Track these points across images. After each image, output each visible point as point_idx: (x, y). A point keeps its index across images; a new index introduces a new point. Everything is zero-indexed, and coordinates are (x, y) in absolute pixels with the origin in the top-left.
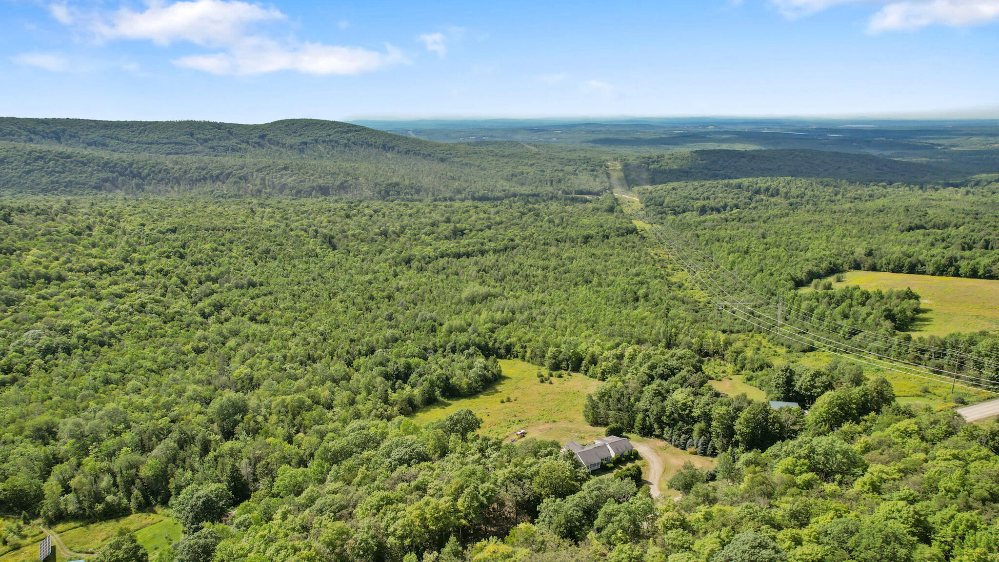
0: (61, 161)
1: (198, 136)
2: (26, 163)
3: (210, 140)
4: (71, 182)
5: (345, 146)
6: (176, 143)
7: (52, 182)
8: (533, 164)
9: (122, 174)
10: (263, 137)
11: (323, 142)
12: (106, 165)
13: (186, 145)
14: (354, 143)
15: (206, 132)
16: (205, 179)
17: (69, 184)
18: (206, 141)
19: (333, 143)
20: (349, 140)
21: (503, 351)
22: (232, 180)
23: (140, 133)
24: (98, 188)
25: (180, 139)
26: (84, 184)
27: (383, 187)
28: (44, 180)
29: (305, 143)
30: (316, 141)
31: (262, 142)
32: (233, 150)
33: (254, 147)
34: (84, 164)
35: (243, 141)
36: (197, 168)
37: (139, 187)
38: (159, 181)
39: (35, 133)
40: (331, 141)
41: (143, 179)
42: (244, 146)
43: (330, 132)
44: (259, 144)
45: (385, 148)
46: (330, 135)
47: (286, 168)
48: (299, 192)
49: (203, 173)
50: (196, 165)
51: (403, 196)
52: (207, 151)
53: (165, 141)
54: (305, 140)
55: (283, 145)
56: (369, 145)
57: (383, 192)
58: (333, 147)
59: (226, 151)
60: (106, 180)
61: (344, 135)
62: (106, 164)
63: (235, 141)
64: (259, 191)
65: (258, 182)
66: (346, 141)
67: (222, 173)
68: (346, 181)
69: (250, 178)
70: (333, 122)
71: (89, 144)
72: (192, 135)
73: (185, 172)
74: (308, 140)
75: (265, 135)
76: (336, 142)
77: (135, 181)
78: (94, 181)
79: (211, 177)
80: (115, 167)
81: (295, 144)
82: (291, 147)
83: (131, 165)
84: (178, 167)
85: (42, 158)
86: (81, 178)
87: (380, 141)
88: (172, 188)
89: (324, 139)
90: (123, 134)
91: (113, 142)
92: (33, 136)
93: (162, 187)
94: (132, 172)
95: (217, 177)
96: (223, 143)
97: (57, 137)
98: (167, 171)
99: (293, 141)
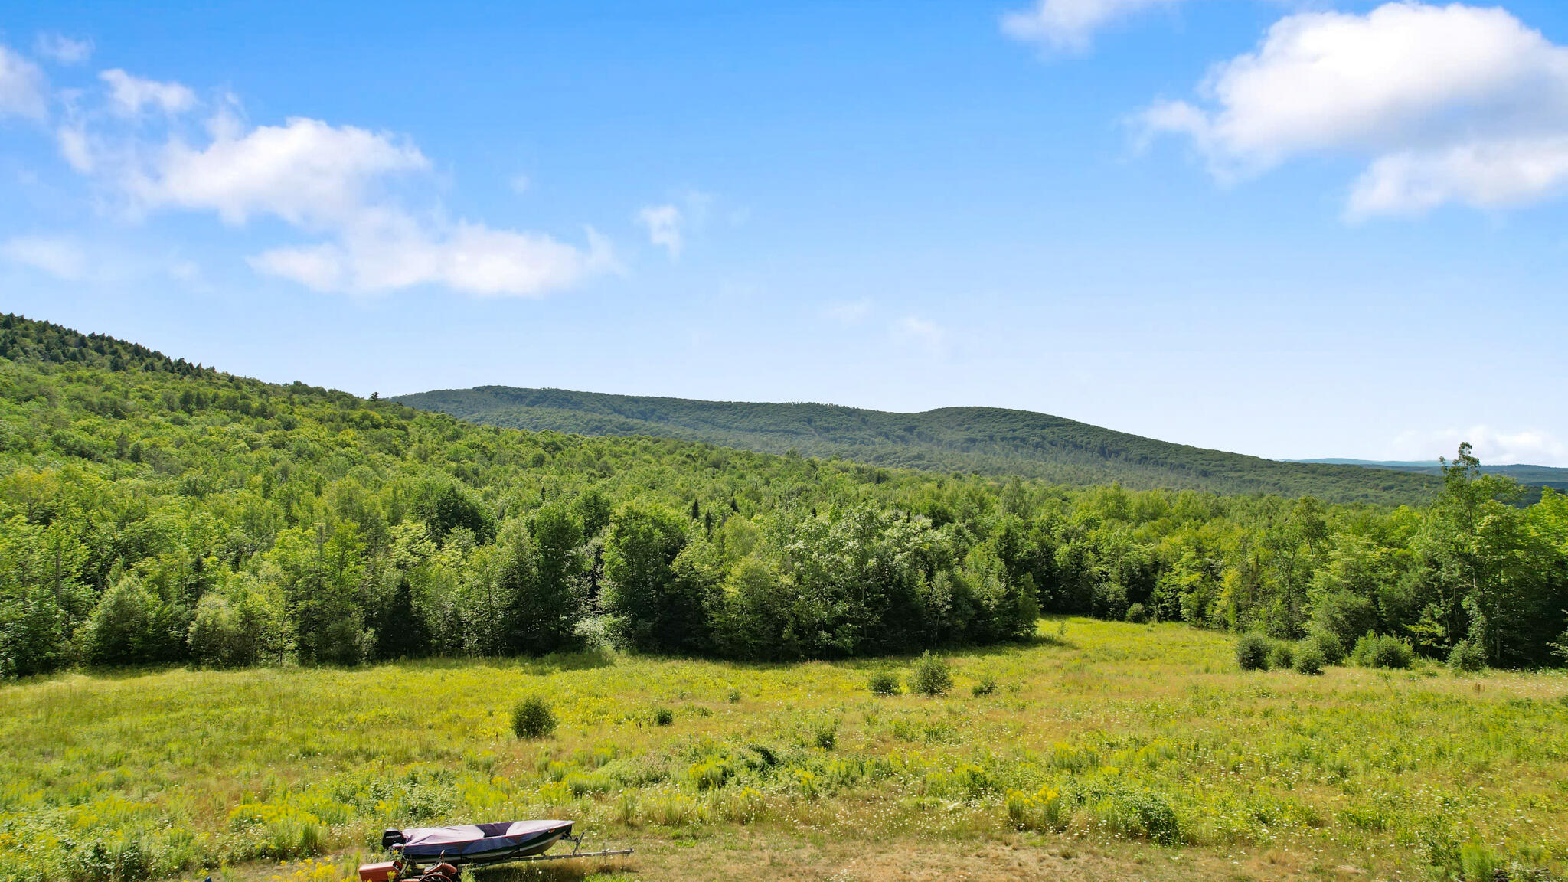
1: (818, 423)
3: (834, 429)
5: (1037, 446)
10: (910, 429)
11: (1002, 439)
13: (797, 434)
14: (1051, 443)
15: (830, 419)
18: (827, 430)
19: (1018, 442)
20: (1044, 438)
23: (743, 417)
25: (791, 427)
29: (973, 441)
30: (991, 438)
31: (908, 435)
33: (894, 442)
35: (880, 434)
40: (1014, 439)
43: (1014, 426)
44: (902, 439)
45: (1103, 452)
46: (1014, 430)
53: (772, 428)
54: (973, 436)
55: (939, 442)
56: (1077, 447)
58: (1016, 447)
61: (1038, 431)
63: (869, 432)
66: (1039, 440)
70: (1022, 412)
72: (810, 421)
74: (979, 436)
75: (915, 427)
76: (1023, 440)
81: (957, 441)
82: (950, 444)
89: (1003, 435)
90: (721, 418)
96: (850, 434)
97: (644, 416)
99: (955, 437)
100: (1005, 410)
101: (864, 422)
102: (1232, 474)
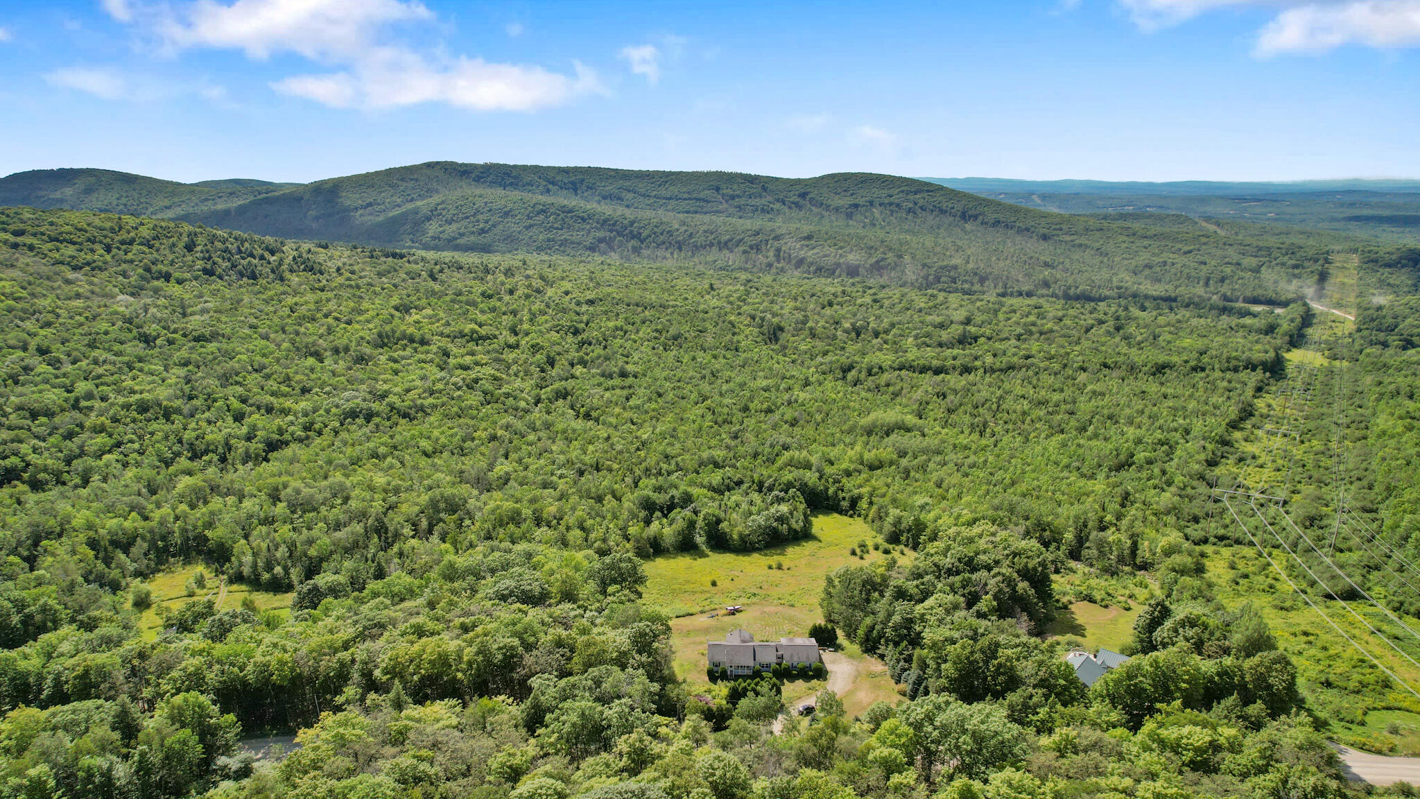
0: (562, 215)
1: (725, 191)
2: (529, 217)
3: (738, 196)
4: (566, 240)
5: (910, 211)
6: (697, 199)
7: (549, 240)
8: (1190, 252)
9: (619, 234)
10: (803, 195)
11: (881, 205)
12: (605, 223)
13: (708, 202)
14: (921, 208)
15: (735, 187)
16: (711, 245)
17: (564, 243)
18: (733, 198)
19: (893, 207)
20: (915, 204)
21: (845, 504)
22: (741, 248)
24: (592, 249)
25: (702, 195)
26: (579, 244)
27: (932, 271)
28: (541, 237)
29: (856, 206)
30: (871, 203)
31: (802, 202)
32: (763, 210)
33: (790, 208)
34: (583, 219)
35: (778, 200)
36: (705, 232)
37: (636, 250)
38: (659, 245)
39: (553, 183)
40: (891, 204)
41: (642, 242)
42: (777, 206)
43: (891, 192)
44: (796, 204)
45: (964, 216)
46: (891, 196)
47: (809, 237)
48: (819, 269)
49: (711, 237)
50: (705, 227)
51: (959, 285)
52: (731, 210)
53: (686, 196)
54: (857, 201)
55: (828, 208)
56: (942, 212)
57: (931, 278)
58: (892, 211)
59: (753, 212)
60: (601, 240)
61: (911, 197)
62: (605, 221)
63: (770, 199)
64: (770, 265)
65: (771, 254)
66: (911, 205)
67: (731, 240)
68: (883, 259)
69: (764, 247)
70: (900, 178)
71: (604, 198)
72: (718, 189)
73: (691, 236)
74: (861, 201)
75: (807, 194)
76: (898, 205)
77: (633, 242)
78: (589, 240)
79: (719, 243)
80: (614, 225)
81: (842, 207)
82: (837, 209)
83: (632, 223)
84: (684, 228)
85: (544, 211)
86: (576, 236)
87: (959, 207)
88: (672, 254)
89: (882, 200)
90: (642, 187)
91: (630, 196)
92: (550, 186)
93: (660, 253)
94: (631, 232)
95: (726, 243)
96: (752, 202)
98: (670, 233)
99: (841, 202)
100: (884, 176)
101: (764, 189)
102: (1068, 238)
